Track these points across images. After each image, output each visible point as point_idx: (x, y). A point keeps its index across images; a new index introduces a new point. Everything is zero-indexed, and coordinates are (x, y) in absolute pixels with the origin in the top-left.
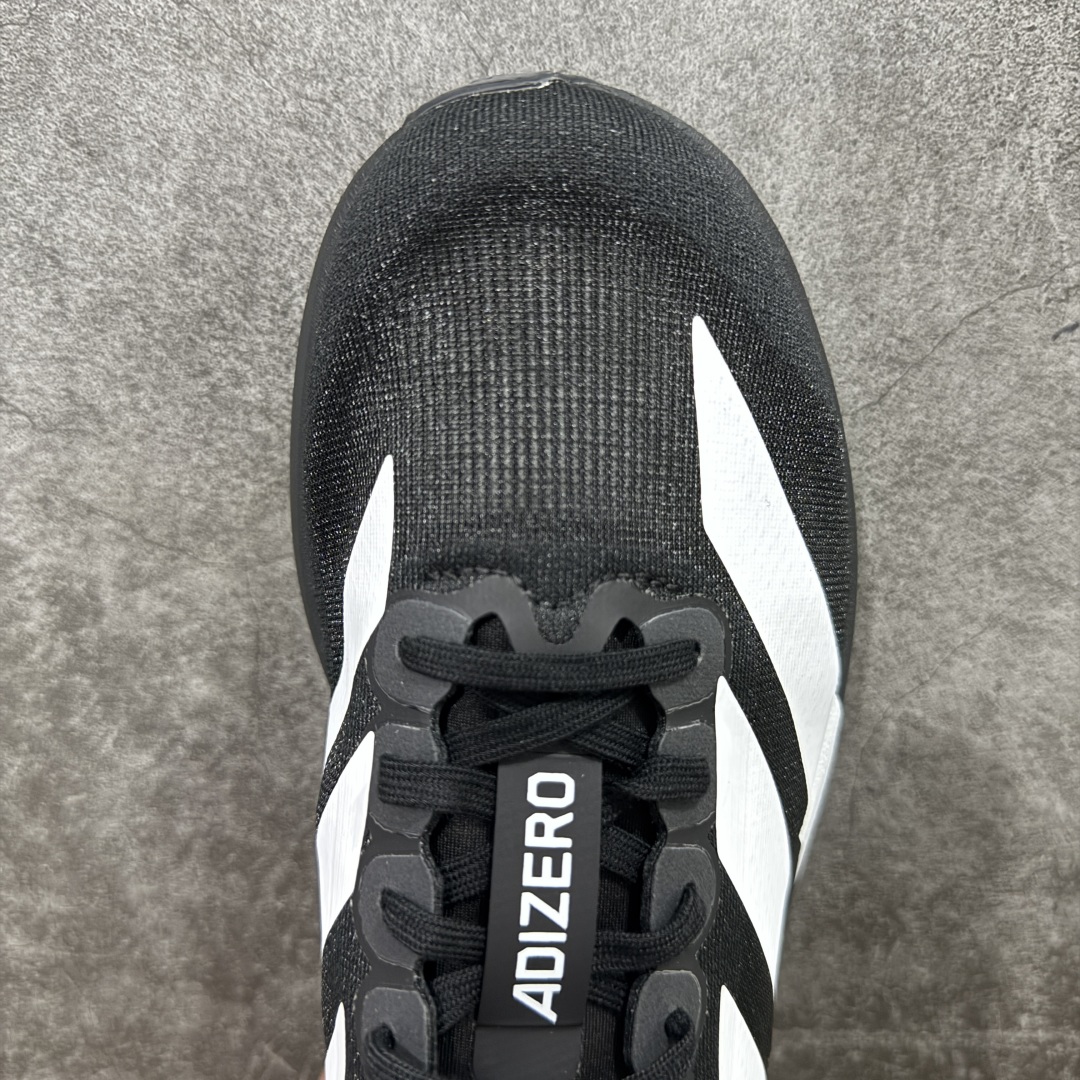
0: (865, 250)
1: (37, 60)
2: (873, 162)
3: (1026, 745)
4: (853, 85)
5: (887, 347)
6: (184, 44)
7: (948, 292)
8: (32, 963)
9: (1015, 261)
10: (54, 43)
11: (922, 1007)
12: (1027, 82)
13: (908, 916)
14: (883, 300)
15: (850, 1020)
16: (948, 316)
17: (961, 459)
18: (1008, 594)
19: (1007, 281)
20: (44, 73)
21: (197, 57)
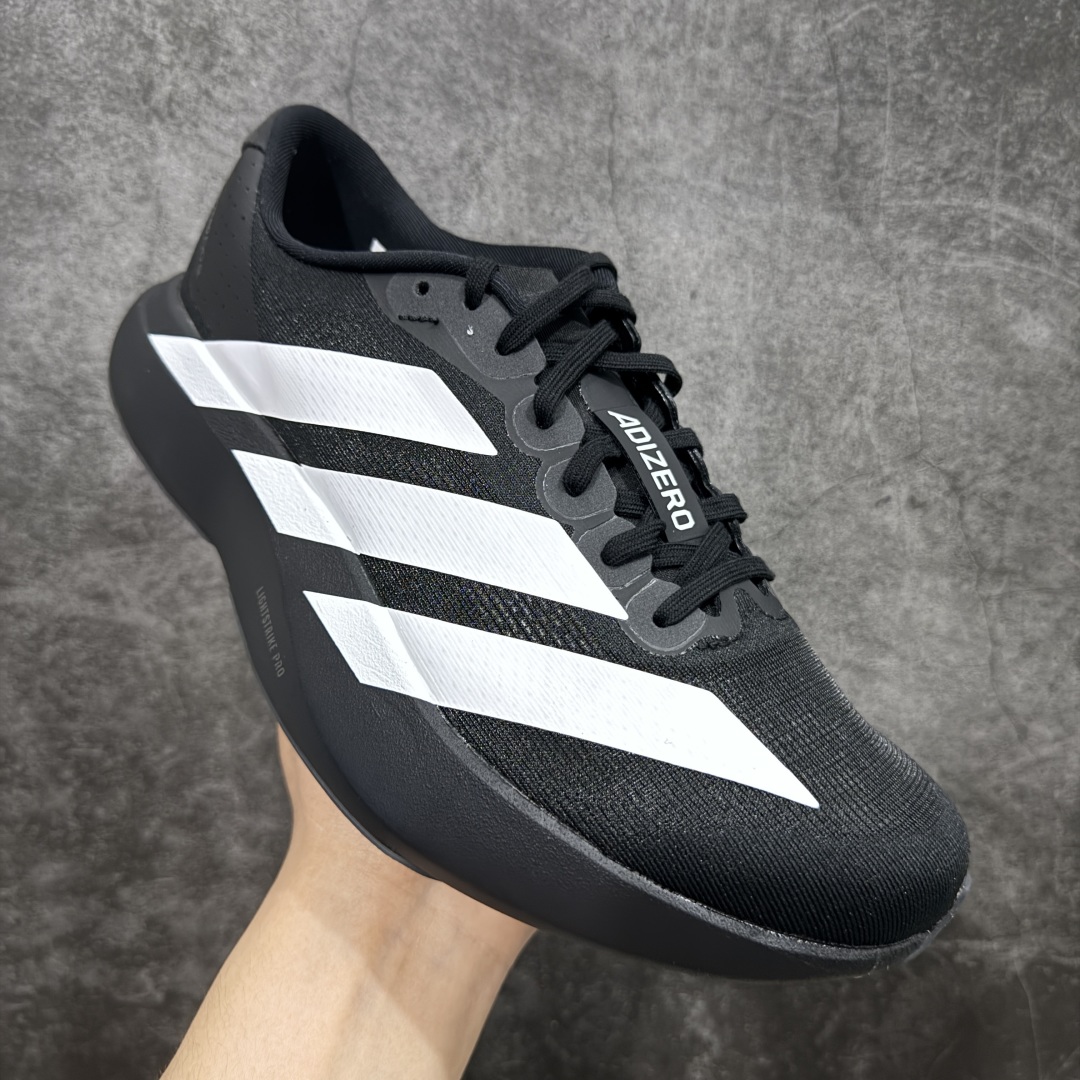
0: (770, 454)
2: (775, 410)
4: (764, 369)
5: (782, 506)
7: (816, 478)
8: (246, 864)
9: (853, 463)
12: (858, 371)
14: (780, 482)
16: (817, 491)
17: (824, 570)
18: (855, 649)
19: (850, 473)
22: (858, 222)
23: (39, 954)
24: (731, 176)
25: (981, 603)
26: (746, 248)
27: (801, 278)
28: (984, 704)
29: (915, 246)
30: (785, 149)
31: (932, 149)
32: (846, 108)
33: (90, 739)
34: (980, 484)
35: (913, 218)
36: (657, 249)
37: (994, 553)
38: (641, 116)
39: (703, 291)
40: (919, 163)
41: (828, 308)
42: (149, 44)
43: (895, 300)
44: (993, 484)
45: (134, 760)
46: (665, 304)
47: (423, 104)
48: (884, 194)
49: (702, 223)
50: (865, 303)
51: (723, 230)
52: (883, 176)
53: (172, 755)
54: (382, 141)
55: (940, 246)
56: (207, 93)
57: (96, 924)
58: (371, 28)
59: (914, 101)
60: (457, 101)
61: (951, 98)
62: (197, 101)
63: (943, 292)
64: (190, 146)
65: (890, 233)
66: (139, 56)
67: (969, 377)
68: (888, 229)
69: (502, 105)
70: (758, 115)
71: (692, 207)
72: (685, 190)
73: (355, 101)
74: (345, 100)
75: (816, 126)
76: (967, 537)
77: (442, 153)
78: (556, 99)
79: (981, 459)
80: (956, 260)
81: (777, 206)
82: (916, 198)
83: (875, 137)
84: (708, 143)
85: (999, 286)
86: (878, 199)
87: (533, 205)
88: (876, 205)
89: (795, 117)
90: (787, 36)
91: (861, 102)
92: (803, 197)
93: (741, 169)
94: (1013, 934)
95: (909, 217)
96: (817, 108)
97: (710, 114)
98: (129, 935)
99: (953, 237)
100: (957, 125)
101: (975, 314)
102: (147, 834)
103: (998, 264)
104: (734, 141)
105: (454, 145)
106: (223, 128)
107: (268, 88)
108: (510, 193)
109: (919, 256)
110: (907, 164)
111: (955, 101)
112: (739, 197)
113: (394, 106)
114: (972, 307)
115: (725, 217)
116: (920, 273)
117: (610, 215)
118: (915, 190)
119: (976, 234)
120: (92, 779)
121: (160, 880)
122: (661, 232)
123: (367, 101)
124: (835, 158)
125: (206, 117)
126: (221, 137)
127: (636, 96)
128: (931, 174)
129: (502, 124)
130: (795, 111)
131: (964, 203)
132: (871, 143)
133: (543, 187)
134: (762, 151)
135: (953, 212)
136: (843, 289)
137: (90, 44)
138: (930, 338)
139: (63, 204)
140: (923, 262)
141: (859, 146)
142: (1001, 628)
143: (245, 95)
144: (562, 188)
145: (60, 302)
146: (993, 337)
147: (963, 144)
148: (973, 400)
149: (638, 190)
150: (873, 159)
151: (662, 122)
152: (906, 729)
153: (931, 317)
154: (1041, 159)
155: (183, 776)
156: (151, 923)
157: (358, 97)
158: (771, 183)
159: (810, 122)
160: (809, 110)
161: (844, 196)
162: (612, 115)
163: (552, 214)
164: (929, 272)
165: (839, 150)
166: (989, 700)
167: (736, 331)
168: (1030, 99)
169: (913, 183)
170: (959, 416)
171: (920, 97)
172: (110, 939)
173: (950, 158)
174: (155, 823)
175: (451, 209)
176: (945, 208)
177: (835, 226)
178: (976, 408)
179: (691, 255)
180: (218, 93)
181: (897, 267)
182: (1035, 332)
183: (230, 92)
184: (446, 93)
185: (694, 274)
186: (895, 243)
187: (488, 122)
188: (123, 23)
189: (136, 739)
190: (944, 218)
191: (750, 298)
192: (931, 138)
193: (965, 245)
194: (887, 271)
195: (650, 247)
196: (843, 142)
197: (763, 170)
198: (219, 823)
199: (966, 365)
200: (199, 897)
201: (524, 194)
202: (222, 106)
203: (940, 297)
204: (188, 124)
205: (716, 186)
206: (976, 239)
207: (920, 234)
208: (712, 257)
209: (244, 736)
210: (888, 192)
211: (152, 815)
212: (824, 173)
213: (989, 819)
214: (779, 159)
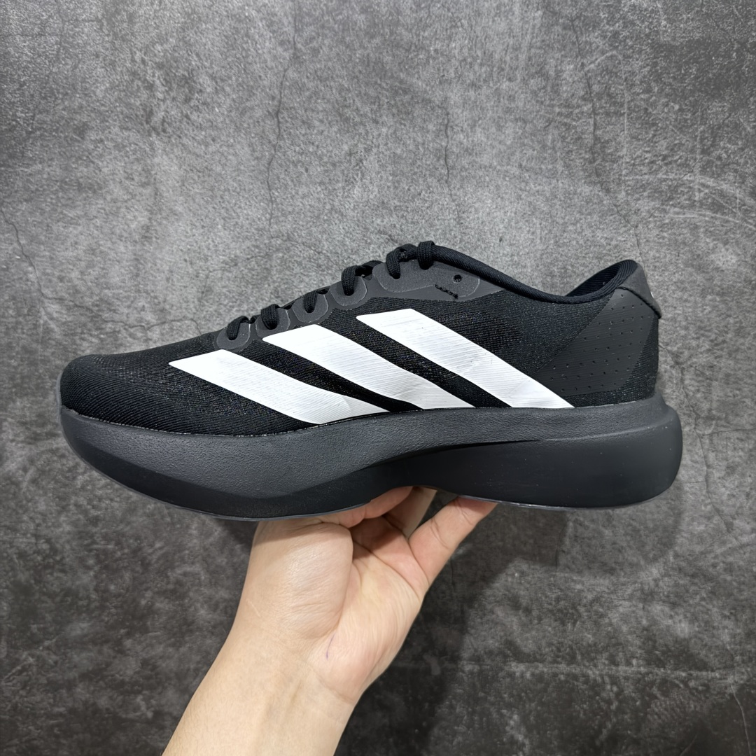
1: (267, 269)
3: (626, 534)
6: (319, 266)
8: (209, 622)
10: (274, 263)
11: (590, 653)
13: (582, 609)
15: (559, 659)
20: (269, 273)
21: (323, 271)
22: (608, 191)
23: (70, 685)
24: (524, 164)
25: (698, 440)
26: (535, 208)
27: (571, 228)
28: (703, 508)
29: (645, 205)
30: (559, 145)
31: (656, 142)
32: (598, 118)
33: (106, 538)
34: (695, 360)
35: (644, 187)
36: (477, 211)
37: (705, 406)
38: (465, 126)
39: (507, 237)
40: (647, 152)
41: (590, 246)
42: (151, 87)
43: (634, 240)
44: (703, 359)
45: (135, 552)
46: (483, 246)
47: (325, 121)
48: (624, 173)
49: (506, 193)
50: (614, 243)
51: (519, 198)
52: (624, 160)
53: (161, 548)
54: (299, 146)
55: (663, 204)
56: (187, 116)
57: (108, 665)
58: (292, 74)
59: (642, 112)
60: (347, 120)
61: (666, 110)
62: (180, 122)
63: (665, 234)
64: (175, 150)
65: (629, 197)
66: (144, 94)
67: (684, 290)
68: (628, 194)
69: (376, 122)
70: (541, 124)
71: (500, 183)
72: (495, 172)
73: (281, 120)
74: (276, 119)
75: (579, 130)
76: (687, 395)
77: (337, 152)
78: (410, 116)
79: (694, 343)
80: (673, 213)
81: (555, 181)
82: (645, 174)
83: (618, 135)
84: (509, 143)
85: (702, 230)
86: (621, 175)
87: (397, 185)
88: (620, 179)
89: (565, 124)
90: (558, 73)
91: (608, 114)
92: (571, 175)
93: (530, 159)
94: (729, 667)
95: (641, 187)
96: (580, 119)
97: (509, 124)
98: (129, 672)
99: (671, 199)
100: (671, 127)
101: (687, 248)
102: (143, 602)
103: (701, 215)
104: (526, 141)
105: (346, 147)
106: (197, 138)
107: (226, 113)
108: (381, 177)
109: (648, 211)
110: (638, 153)
111: (669, 111)
112: (530, 176)
113: (307, 123)
114: (684, 243)
115: (521, 189)
116: (649, 222)
117: (446, 190)
118: (645, 170)
119: (685, 197)
120: (107, 565)
121: (150, 634)
122: (479, 200)
123: (289, 120)
124: (591, 150)
125: (186, 132)
126: (195, 144)
127: (462, 113)
128: (655, 158)
129: (376, 133)
130: (565, 120)
131: (677, 177)
132: (615, 139)
133: (403, 173)
134: (544, 147)
135: (670, 183)
136: (599, 234)
137: (113, 87)
138: (657, 264)
139: (94, 188)
140: (652, 215)
141: (607, 142)
142: (711, 456)
143: (211, 117)
144: (415, 173)
145: (92, 251)
146: (699, 263)
147: (675, 139)
148: (688, 305)
149: (464, 174)
150: (617, 150)
151: (479, 130)
152: (651, 525)
153: (658, 251)
154: (726, 148)
155: (168, 562)
156: (145, 663)
157: (283, 118)
158: (550, 167)
159: (575, 127)
160: (575, 120)
161: (598, 175)
162: (446, 126)
163: (409, 190)
164: (655, 221)
165: (595, 144)
166: (706, 505)
167: (529, 263)
168: (717, 110)
169: (643, 164)
170: (679, 314)
171: (646, 109)
172: (117, 676)
173: (667, 148)
174: (149, 594)
175: (344, 188)
176: (665, 180)
177: (593, 193)
178: (690, 310)
179: (499, 214)
180: (194, 117)
181: (634, 219)
182: (727, 259)
183: (201, 115)
184: (340, 115)
185: (501, 226)
186: (633, 204)
187: (367, 133)
188: (134, 74)
189: (137, 538)
190: (664, 187)
191: (539, 241)
192: (654, 136)
193: (679, 203)
194: (628, 222)
195: (473, 210)
196: (596, 139)
197: (545, 159)
198: (191, 594)
199: (682, 282)
200: (177, 645)
201: (391, 178)
202: (195, 124)
203: (663, 238)
204: (175, 136)
205: (514, 170)
206: (686, 200)
207: (649, 197)
208: (513, 215)
209: (209, 535)
210: (627, 171)
211: (146, 590)
212: (585, 159)
213: (709, 586)
214: (556, 152)
